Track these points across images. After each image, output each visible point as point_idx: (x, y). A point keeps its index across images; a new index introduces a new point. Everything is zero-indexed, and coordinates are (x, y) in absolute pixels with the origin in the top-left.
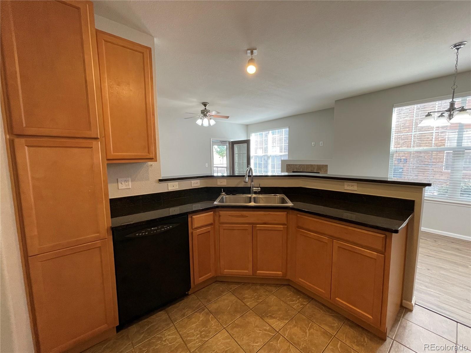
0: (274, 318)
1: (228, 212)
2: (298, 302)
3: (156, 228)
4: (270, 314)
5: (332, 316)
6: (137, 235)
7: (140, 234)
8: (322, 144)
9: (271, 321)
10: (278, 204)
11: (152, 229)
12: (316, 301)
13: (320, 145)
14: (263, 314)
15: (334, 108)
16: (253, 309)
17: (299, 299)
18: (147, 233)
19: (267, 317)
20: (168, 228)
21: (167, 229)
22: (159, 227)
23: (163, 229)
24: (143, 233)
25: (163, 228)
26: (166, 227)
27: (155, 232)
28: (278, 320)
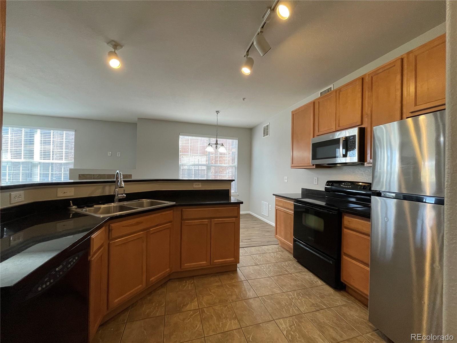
0: (188, 304)
1: (122, 223)
2: (188, 284)
3: (61, 266)
4: (182, 305)
5: (211, 277)
6: (40, 289)
7: (44, 286)
8: (120, 155)
9: (188, 308)
10: (146, 207)
11: (57, 269)
12: (195, 276)
13: (118, 156)
14: (178, 309)
15: (136, 124)
16: (166, 314)
17: (186, 282)
18: (52, 281)
19: (182, 308)
20: (74, 261)
21: (74, 263)
22: (65, 263)
23: (69, 265)
24: (47, 282)
25: (70, 263)
26: (72, 261)
27: (61, 273)
28: (191, 303)
